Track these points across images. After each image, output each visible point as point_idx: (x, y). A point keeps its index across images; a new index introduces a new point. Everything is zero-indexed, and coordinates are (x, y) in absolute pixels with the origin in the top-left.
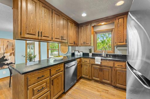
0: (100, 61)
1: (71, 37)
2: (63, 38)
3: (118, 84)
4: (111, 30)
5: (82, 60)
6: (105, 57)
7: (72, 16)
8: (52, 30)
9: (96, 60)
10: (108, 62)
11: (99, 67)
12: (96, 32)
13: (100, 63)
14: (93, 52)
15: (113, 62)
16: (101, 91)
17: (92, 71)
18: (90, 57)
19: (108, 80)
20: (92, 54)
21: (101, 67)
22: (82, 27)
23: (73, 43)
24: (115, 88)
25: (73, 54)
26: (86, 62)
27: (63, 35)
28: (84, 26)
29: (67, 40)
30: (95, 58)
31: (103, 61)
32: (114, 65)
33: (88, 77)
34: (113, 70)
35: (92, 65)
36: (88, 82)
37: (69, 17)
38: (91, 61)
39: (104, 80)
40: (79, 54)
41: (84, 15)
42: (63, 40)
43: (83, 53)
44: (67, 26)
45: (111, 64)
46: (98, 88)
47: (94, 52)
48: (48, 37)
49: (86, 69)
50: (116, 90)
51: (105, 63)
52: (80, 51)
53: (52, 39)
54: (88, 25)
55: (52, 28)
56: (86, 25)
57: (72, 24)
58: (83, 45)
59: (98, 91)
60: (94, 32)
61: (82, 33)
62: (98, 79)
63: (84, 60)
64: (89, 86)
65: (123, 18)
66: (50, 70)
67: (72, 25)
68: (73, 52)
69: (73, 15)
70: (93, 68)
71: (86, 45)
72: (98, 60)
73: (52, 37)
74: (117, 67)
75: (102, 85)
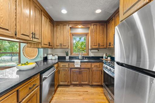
0: (80, 63)
1: (46, 36)
2: (35, 36)
3: (94, 82)
4: (86, 35)
5: (59, 65)
6: (82, 59)
7: (48, 8)
8: (16, 18)
9: (75, 63)
10: (87, 64)
11: (78, 70)
12: (72, 35)
13: (79, 66)
14: (69, 55)
15: (91, 63)
16: (82, 94)
17: (71, 76)
18: (67, 60)
19: (87, 81)
20: (69, 57)
21: (80, 70)
22: (59, 25)
23: (48, 44)
24: (91, 87)
25: (45, 59)
26: (65, 67)
27: (35, 31)
28: (60, 24)
29: (40, 39)
30: (74, 61)
31: (82, 63)
32: (91, 66)
33: (66, 83)
34: (90, 71)
35: (71, 69)
36: (67, 89)
37: (43, 8)
38: (70, 65)
39: (82, 83)
40: (53, 58)
41: (64, 11)
42: (35, 38)
43: (58, 57)
44: (41, 19)
45: (88, 65)
46: (78, 93)
47: (71, 54)
48: (8, 30)
49: (65, 74)
50: (92, 88)
51: (84, 66)
52: (54, 55)
53: (16, 35)
54: (66, 25)
55: (16, 15)
56: (63, 24)
57: (46, 18)
58: (59, 47)
59: (80, 95)
60: (71, 34)
61: (58, 33)
62: (77, 83)
63: (61, 65)
64: (69, 93)
65: (97, 25)
66: (18, 91)
67: (47, 21)
68: (45, 55)
69: (51, 7)
70: (72, 72)
71: (63, 47)
72: (77, 63)
73: (16, 32)
74: (94, 67)
75: (81, 87)
